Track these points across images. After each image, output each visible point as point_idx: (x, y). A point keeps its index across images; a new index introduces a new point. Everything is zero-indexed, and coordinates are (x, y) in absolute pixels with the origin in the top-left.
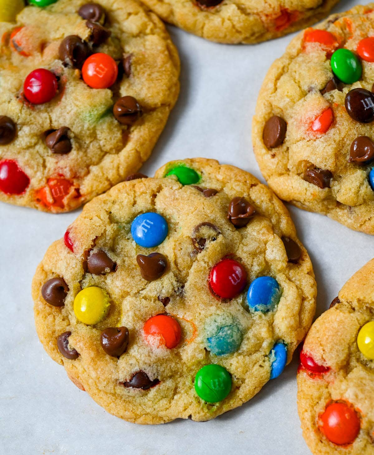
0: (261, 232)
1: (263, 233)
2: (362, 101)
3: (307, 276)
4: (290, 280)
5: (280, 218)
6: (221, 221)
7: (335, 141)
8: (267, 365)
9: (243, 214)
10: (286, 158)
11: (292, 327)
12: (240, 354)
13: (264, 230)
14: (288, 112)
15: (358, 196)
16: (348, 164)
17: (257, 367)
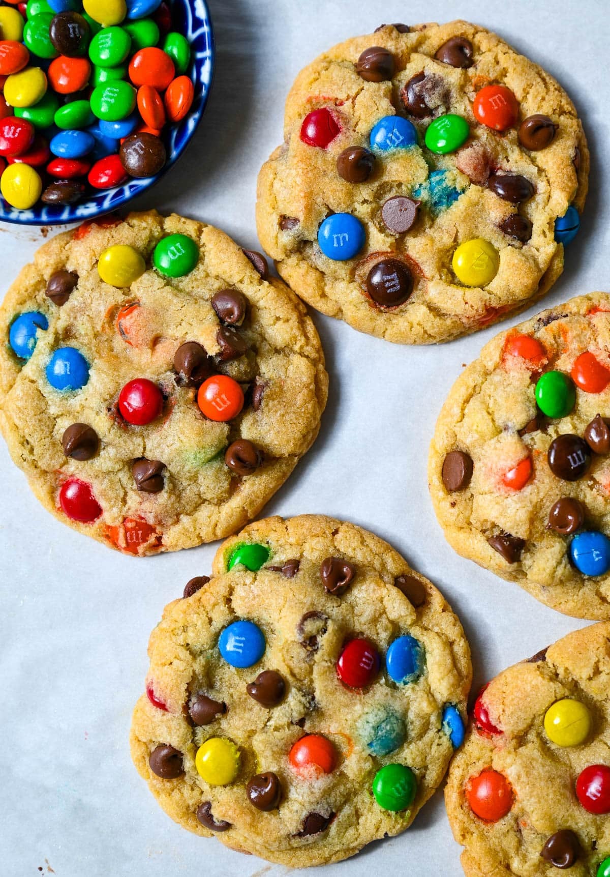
16: (546, 531)
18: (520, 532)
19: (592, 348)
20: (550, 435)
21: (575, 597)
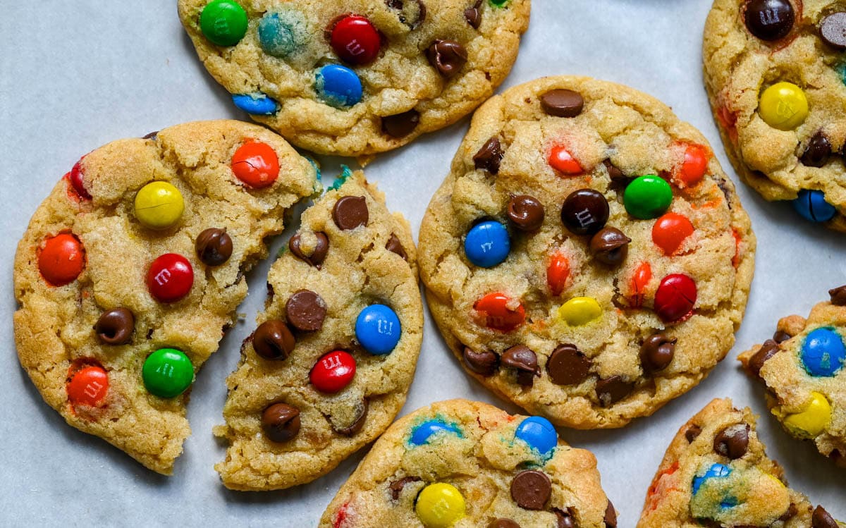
0: (419, 83)
1: (418, 86)
2: (587, 210)
3: (365, 143)
4: (359, 120)
5: (442, 109)
6: (431, 30)
7: (537, 176)
8: (247, 89)
9: (441, 59)
10: (525, 117)
11: (295, 120)
12: (260, 55)
13: (422, 87)
14: (585, 119)
15: (462, 202)
16: (508, 194)
17: (245, 76)
18: (505, 168)
19: (698, 233)
20: (606, 193)
21: (443, 229)
